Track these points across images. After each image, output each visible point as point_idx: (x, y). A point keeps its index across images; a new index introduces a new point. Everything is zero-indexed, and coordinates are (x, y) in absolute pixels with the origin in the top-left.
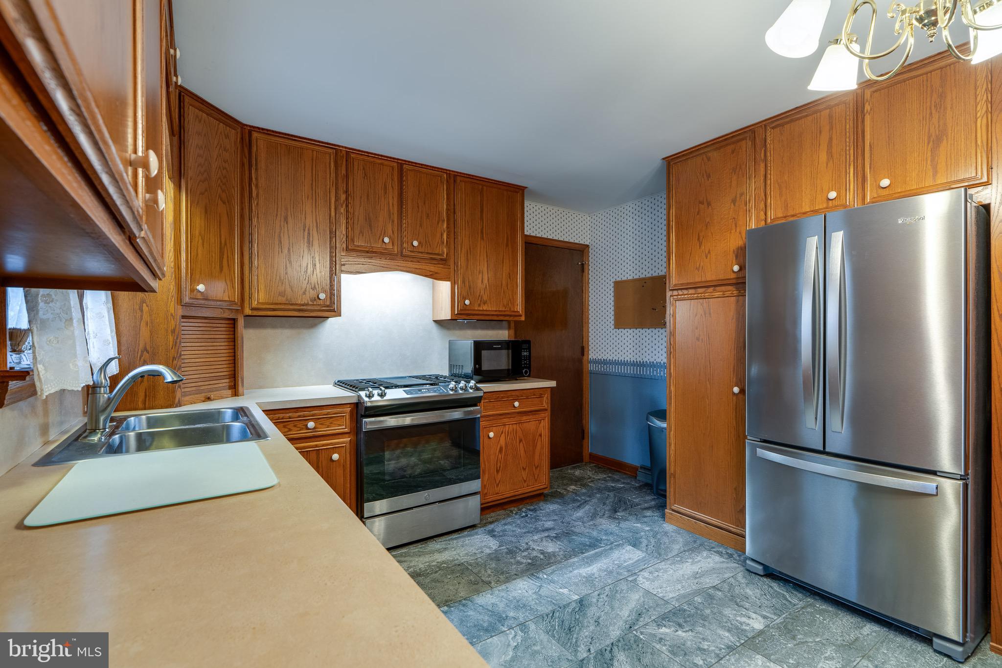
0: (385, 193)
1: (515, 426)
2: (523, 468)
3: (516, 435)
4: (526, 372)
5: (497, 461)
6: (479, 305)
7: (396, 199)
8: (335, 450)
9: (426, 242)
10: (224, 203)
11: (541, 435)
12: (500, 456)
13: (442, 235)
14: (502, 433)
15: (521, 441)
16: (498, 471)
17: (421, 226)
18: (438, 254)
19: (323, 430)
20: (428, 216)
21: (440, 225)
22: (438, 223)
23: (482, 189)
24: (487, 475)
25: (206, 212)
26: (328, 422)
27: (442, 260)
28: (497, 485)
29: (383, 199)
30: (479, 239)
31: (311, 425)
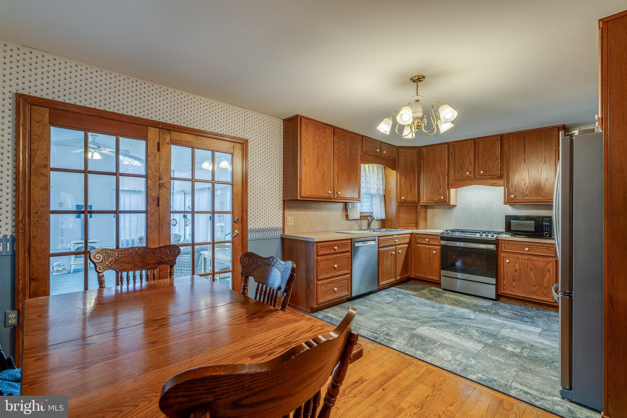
0: (468, 154)
1: (527, 261)
2: (533, 285)
3: (528, 266)
4: (546, 234)
5: (513, 276)
6: (523, 197)
7: (473, 155)
8: (435, 250)
9: (489, 170)
10: (412, 173)
11: (549, 271)
12: (515, 274)
13: (498, 165)
14: (517, 262)
15: (531, 270)
16: (514, 281)
17: (486, 164)
18: (495, 175)
19: (431, 243)
20: (490, 158)
21: (496, 161)
22: (496, 160)
23: (525, 136)
24: (506, 280)
25: (406, 177)
26: (433, 240)
27: (497, 177)
28: (513, 288)
29: (467, 157)
30: (523, 162)
31: (427, 240)
